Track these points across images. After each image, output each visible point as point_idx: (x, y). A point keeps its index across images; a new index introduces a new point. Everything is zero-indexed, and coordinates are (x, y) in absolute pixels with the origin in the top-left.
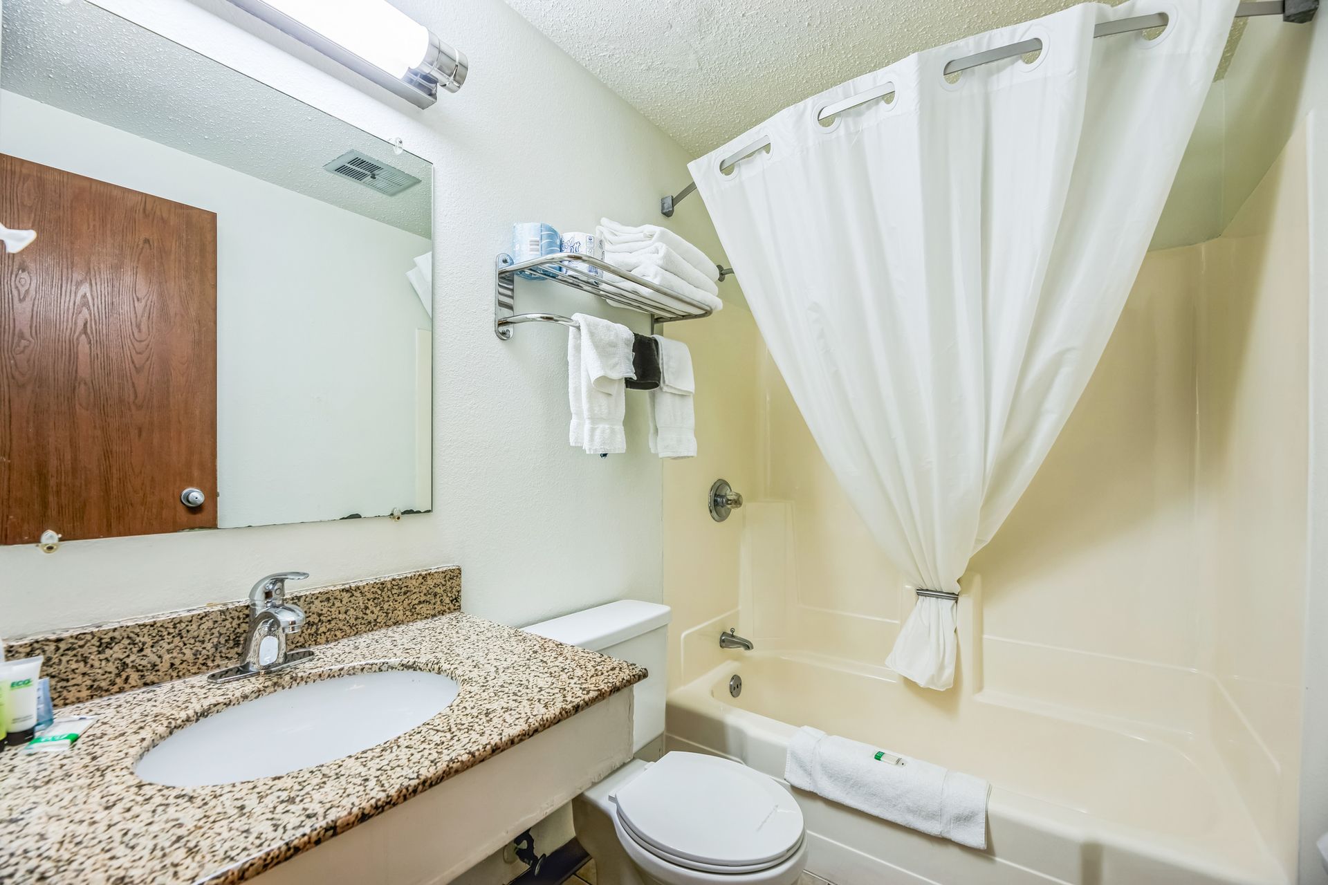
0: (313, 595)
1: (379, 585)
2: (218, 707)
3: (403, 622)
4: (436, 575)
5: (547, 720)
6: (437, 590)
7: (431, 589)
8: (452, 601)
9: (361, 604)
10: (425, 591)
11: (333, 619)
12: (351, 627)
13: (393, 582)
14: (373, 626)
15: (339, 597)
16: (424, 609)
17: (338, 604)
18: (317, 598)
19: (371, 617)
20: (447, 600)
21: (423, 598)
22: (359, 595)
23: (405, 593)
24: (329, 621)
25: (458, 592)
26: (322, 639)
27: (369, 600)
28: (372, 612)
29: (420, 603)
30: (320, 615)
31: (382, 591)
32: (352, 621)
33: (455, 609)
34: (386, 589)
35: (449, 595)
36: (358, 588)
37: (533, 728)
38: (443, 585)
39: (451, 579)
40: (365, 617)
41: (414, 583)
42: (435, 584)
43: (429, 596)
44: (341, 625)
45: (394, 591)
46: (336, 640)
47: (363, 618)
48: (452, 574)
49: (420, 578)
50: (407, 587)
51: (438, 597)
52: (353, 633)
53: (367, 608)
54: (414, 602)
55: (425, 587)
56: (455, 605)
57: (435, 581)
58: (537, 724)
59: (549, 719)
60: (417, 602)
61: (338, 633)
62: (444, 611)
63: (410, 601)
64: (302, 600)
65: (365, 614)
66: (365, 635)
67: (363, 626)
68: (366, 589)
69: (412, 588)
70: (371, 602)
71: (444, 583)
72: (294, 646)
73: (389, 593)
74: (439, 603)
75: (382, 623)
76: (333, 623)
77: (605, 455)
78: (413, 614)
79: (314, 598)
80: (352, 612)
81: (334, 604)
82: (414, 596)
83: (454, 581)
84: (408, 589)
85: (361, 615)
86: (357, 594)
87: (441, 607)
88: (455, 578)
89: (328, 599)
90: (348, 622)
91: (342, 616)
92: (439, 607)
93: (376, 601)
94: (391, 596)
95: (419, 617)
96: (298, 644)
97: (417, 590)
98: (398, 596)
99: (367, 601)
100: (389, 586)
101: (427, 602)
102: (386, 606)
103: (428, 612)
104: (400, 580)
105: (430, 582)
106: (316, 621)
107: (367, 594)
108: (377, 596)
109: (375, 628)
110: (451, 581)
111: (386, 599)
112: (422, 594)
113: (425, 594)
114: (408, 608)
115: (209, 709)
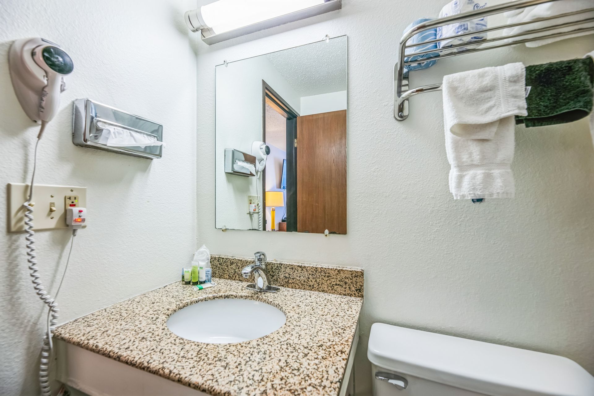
0: (287, 265)
1: (315, 268)
2: (232, 296)
3: (327, 292)
4: (346, 272)
5: (214, 390)
6: (347, 280)
7: (343, 279)
8: (357, 290)
9: (306, 275)
10: (339, 279)
11: (294, 278)
12: (302, 285)
13: (321, 269)
14: (312, 288)
15: (297, 269)
16: (339, 289)
17: (296, 272)
18: (288, 266)
19: (311, 284)
20: (353, 289)
21: (338, 283)
22: (305, 270)
23: (328, 277)
24: (293, 278)
25: (361, 286)
26: (290, 285)
27: (310, 274)
28: (311, 281)
29: (336, 285)
30: (289, 275)
31: (316, 272)
32: (302, 282)
33: (359, 296)
34: (318, 271)
35: (355, 286)
36: (305, 267)
37: (203, 387)
38: (351, 279)
39: (356, 276)
40: (308, 282)
41: (333, 273)
42: (345, 277)
43: (342, 283)
44: (298, 282)
45: (322, 274)
46: (296, 289)
47: (307, 283)
48: (357, 274)
49: (337, 271)
50: (329, 273)
51: (347, 285)
52: (303, 288)
53: (309, 278)
54: (333, 283)
55: (339, 277)
56: (359, 294)
57: (345, 275)
58: (207, 387)
59: (215, 391)
60: (334, 283)
61: (297, 285)
62: (352, 294)
63: (331, 282)
64: (283, 265)
65: (308, 281)
66: (307, 291)
67: (307, 286)
68: (309, 268)
69: (332, 275)
70: (310, 276)
71: (351, 278)
72: (280, 284)
73: (320, 274)
74: (348, 288)
75: (316, 288)
76: (295, 280)
77: (480, 200)
78: (332, 289)
79: (287, 266)
80: (302, 278)
81: (295, 271)
82: (333, 280)
83: (358, 279)
84: (330, 275)
85: (306, 281)
86: (304, 270)
87: (349, 291)
88: (358, 277)
89: (292, 268)
90: (301, 282)
91: (298, 278)
92: (348, 291)
93: (313, 276)
94: (320, 276)
95: (336, 292)
96: (282, 284)
97: (335, 277)
98: (324, 277)
99: (309, 275)
100: (320, 270)
101: (340, 285)
102: (318, 280)
103: (341, 291)
104: (325, 269)
105: (342, 274)
106: (288, 277)
107: (309, 271)
108: (313, 273)
109: (313, 289)
110: (356, 278)
111: (318, 277)
112: (338, 280)
113: (339, 281)
114: (329, 285)
115: (229, 296)
